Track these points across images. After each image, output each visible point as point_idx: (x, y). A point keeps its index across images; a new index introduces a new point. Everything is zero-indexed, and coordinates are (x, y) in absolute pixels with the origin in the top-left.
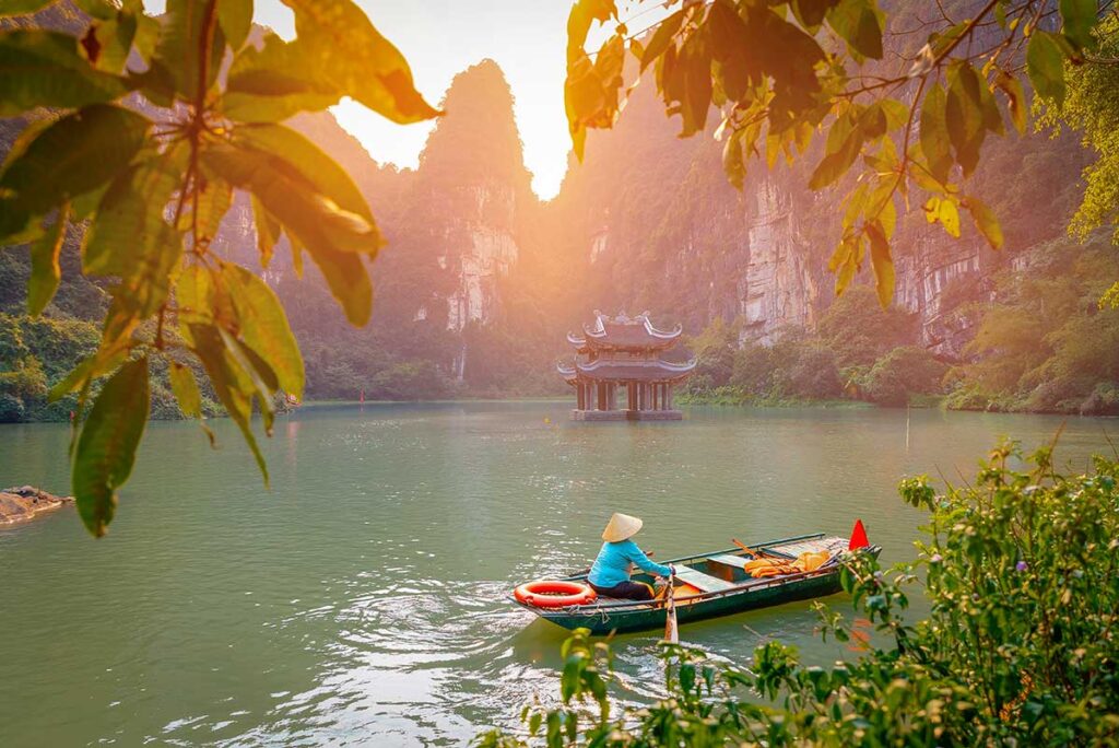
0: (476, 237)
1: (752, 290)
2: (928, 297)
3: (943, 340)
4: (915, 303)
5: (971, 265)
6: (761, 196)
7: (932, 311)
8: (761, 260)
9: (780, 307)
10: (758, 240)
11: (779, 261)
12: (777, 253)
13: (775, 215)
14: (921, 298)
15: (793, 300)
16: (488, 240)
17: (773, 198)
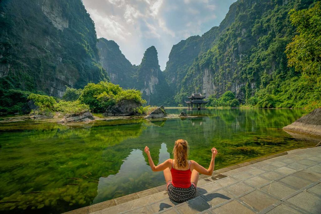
0: (151, 78)
1: (204, 88)
2: (236, 90)
3: (239, 97)
4: (234, 90)
5: (244, 84)
6: (206, 71)
7: (238, 92)
8: (206, 82)
9: (209, 91)
10: (205, 79)
11: (209, 83)
12: (208, 81)
13: (208, 75)
14: (235, 90)
15: (211, 89)
16: (153, 78)
17: (207, 72)
